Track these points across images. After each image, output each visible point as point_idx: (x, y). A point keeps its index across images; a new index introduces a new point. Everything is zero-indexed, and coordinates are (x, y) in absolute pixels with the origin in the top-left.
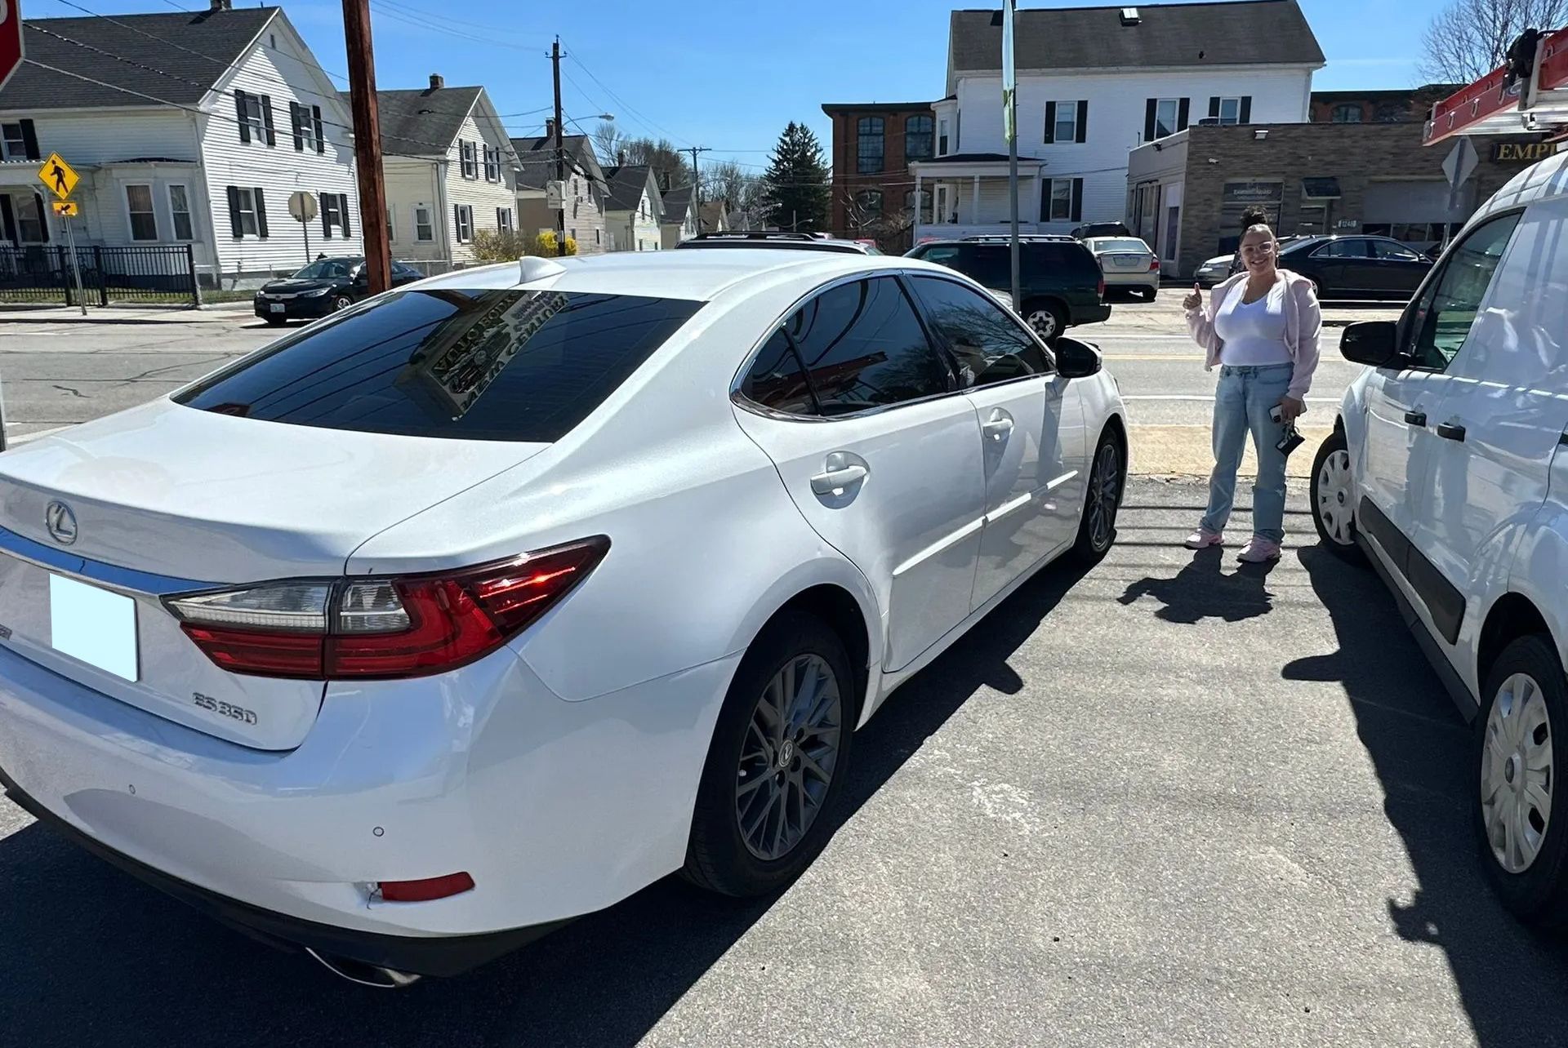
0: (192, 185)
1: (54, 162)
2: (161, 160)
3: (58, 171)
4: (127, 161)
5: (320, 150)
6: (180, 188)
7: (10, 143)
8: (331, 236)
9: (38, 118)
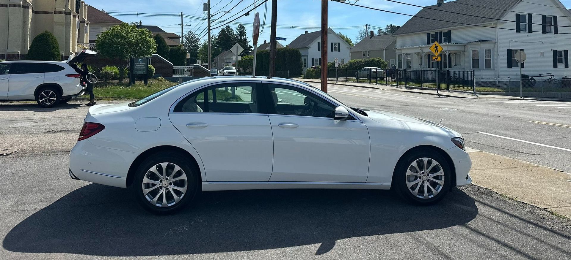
0: (493, 49)
1: (435, 44)
2: (482, 41)
3: (436, 47)
4: (474, 42)
5: (556, 32)
6: (489, 50)
7: (444, 38)
8: (557, 68)
9: (452, 30)
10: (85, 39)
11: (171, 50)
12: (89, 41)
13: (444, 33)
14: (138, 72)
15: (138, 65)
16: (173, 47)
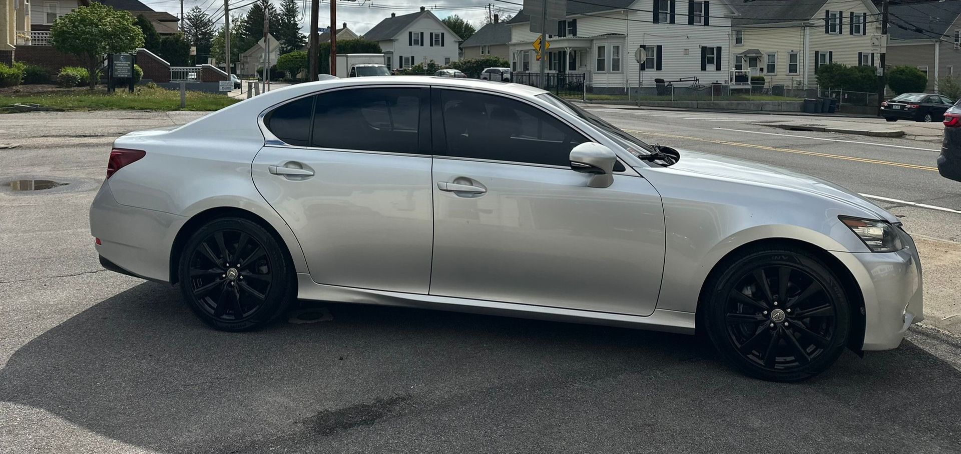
1: (540, 39)
2: (609, 34)
3: (541, 43)
4: (600, 36)
5: (706, 23)
6: (618, 47)
7: (569, 29)
8: (706, 70)
9: (579, 18)
10: (26, 24)
11: (165, 41)
12: (32, 25)
13: (568, 22)
14: (119, 74)
15: (120, 65)
16: (167, 36)
